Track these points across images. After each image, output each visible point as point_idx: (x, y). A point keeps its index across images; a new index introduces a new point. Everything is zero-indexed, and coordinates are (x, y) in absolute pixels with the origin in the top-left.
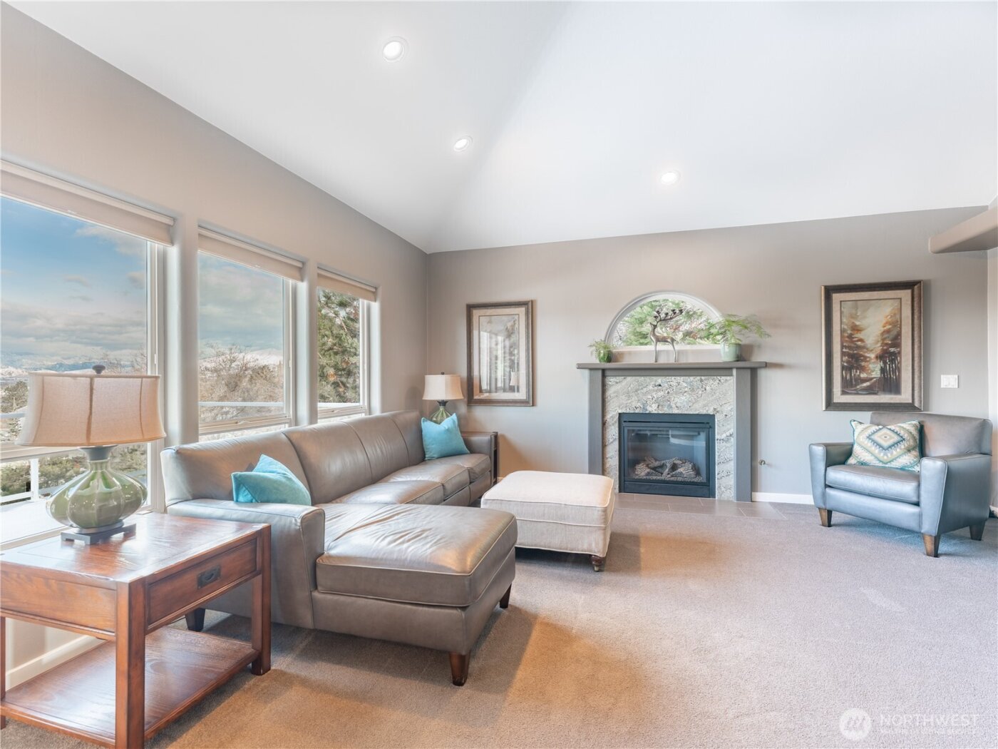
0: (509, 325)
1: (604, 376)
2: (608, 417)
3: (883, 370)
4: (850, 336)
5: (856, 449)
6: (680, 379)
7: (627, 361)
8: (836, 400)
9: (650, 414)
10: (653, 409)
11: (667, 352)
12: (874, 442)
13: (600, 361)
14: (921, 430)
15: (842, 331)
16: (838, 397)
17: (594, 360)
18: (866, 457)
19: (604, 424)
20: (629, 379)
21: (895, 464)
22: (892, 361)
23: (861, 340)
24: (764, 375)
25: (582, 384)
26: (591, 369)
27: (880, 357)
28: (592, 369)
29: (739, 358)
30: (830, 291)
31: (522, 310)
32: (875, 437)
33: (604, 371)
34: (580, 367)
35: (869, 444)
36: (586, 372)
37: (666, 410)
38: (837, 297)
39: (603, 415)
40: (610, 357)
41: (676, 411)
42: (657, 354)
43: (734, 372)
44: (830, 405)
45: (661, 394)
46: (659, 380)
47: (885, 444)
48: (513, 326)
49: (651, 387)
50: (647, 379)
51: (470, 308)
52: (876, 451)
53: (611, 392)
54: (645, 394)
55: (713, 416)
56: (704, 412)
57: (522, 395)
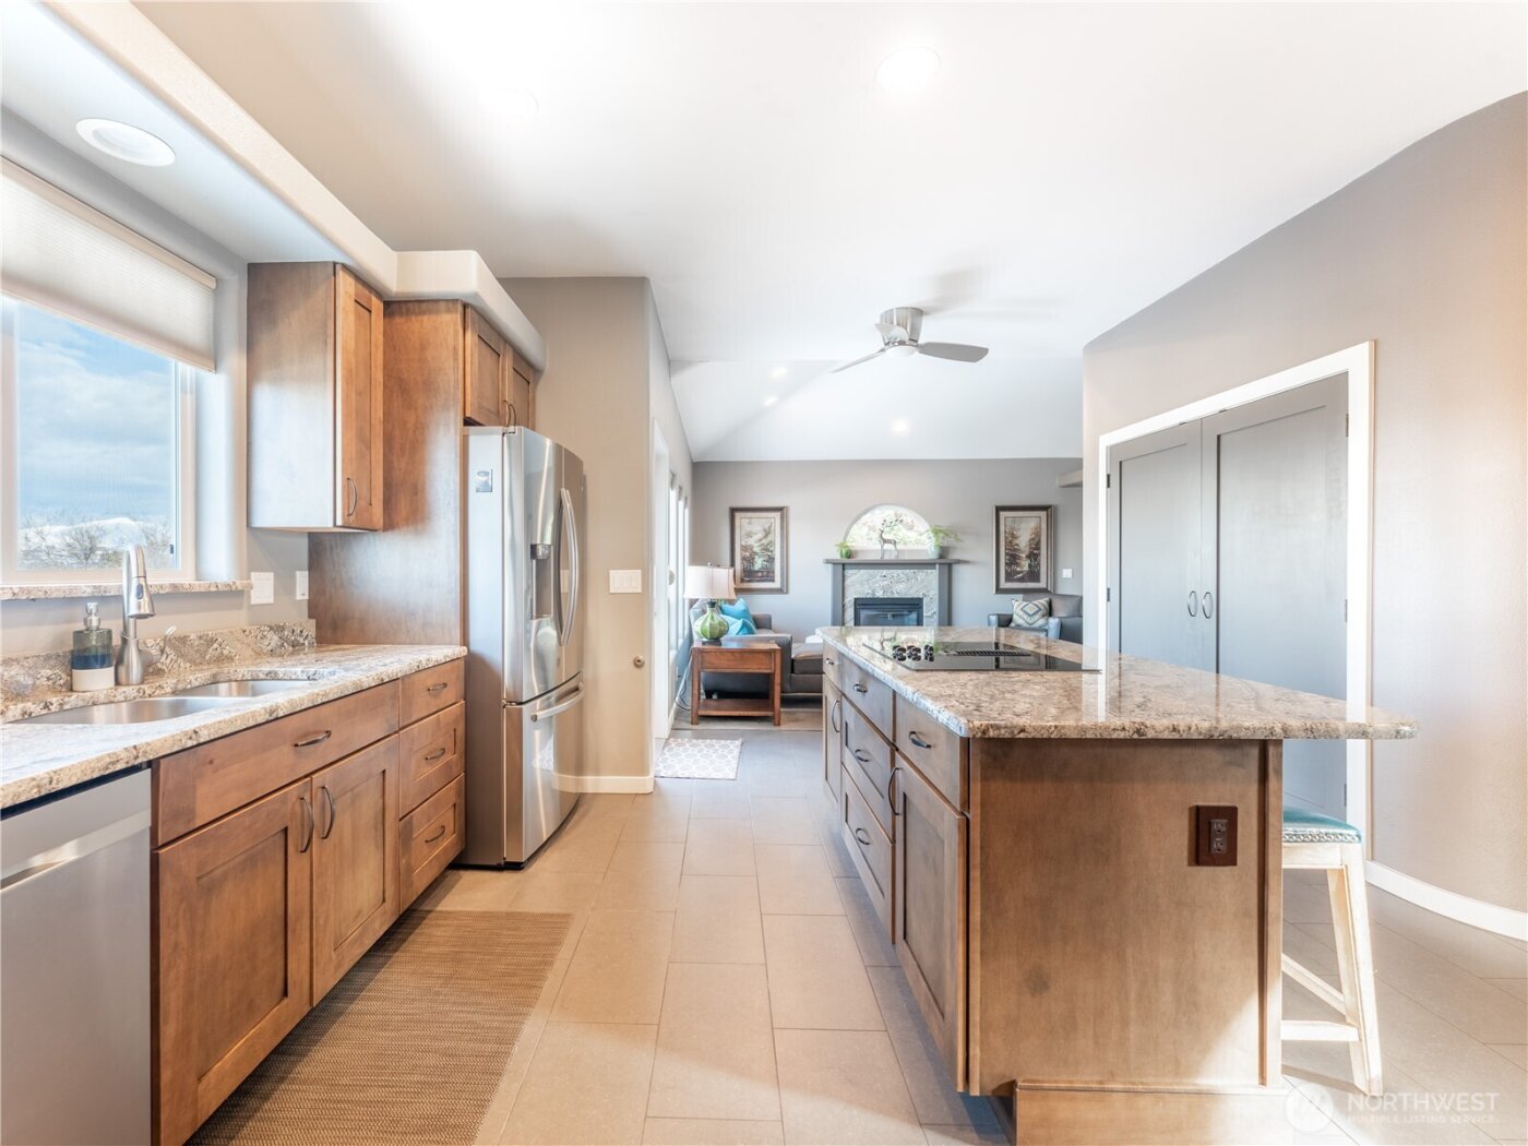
0: (766, 527)
1: (844, 569)
2: (846, 601)
3: (1030, 566)
4: (1011, 542)
5: (1015, 617)
6: (900, 571)
7: (860, 558)
8: (1001, 587)
9: (878, 599)
10: (880, 594)
11: (891, 551)
12: (1025, 612)
13: (842, 556)
14: (1050, 604)
15: (1006, 538)
16: (1004, 585)
17: (837, 556)
18: (1020, 621)
19: (843, 606)
20: (862, 571)
21: (1036, 625)
22: (1035, 560)
23: (1017, 545)
24: (956, 568)
25: (826, 575)
26: (834, 564)
27: (1028, 557)
28: (835, 564)
29: (941, 556)
30: (999, 509)
31: (777, 515)
32: (1026, 609)
33: (844, 565)
34: (828, 562)
35: (1021, 613)
36: (830, 566)
37: (889, 595)
38: (1003, 514)
39: (843, 600)
40: (849, 555)
41: (896, 596)
42: (883, 551)
43: (937, 566)
44: (999, 590)
45: (886, 583)
46: (885, 572)
47: (1031, 613)
48: (770, 527)
49: (878, 578)
50: (876, 571)
51: (733, 511)
52: (1025, 617)
53: (848, 582)
54: (876, 582)
55: (921, 599)
56: (915, 596)
57: (777, 584)
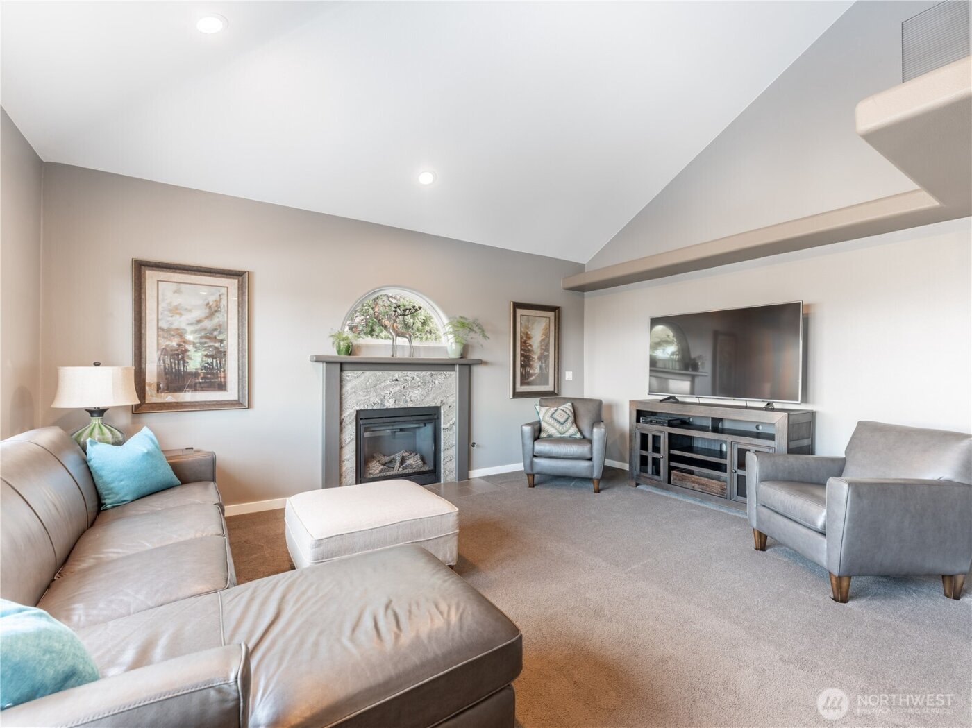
0: (211, 300)
1: (341, 370)
2: (345, 415)
3: (541, 367)
4: (525, 342)
5: (543, 424)
6: (415, 374)
7: (364, 355)
8: (517, 391)
9: (388, 410)
10: (390, 404)
11: (403, 347)
12: (555, 419)
13: (339, 352)
15: (522, 338)
16: (520, 389)
17: (331, 352)
18: (553, 431)
19: (341, 423)
20: (367, 373)
21: (567, 434)
22: (545, 361)
23: (530, 345)
24: (477, 370)
25: (315, 381)
26: (327, 363)
27: (539, 358)
28: (329, 362)
29: (462, 356)
30: (517, 306)
31: (233, 283)
32: (555, 416)
33: (342, 364)
34: (318, 359)
35: (552, 421)
36: (321, 367)
37: (402, 405)
38: (520, 312)
39: (341, 415)
40: (349, 351)
41: (411, 405)
42: (395, 348)
43: (457, 368)
44: (516, 395)
45: (398, 388)
46: (396, 375)
47: (562, 420)
48: (218, 303)
49: (388, 382)
50: (385, 373)
51: (140, 267)
52: (557, 425)
53: (348, 388)
54: (383, 389)
55: (437, 409)
56: (433, 404)
57: (231, 394)
